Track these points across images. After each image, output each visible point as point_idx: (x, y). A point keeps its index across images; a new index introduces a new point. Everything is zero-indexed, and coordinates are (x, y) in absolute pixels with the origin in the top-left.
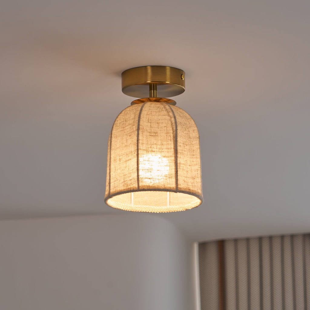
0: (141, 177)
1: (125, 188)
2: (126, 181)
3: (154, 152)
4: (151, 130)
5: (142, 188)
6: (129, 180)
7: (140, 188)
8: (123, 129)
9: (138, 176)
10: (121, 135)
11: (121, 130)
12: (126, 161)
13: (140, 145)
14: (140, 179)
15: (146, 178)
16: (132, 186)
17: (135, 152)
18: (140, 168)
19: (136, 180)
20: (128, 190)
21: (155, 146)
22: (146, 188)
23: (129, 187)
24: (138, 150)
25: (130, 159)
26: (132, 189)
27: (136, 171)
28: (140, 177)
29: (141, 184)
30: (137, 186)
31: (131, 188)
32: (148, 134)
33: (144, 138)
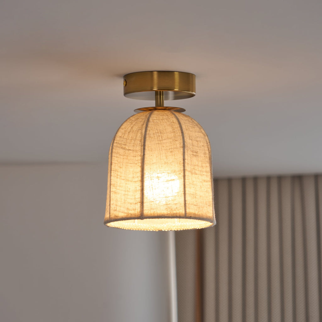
0: (189, 202)
1: (169, 212)
2: (170, 204)
3: (197, 174)
4: (193, 149)
5: (190, 216)
6: (173, 203)
7: (187, 215)
8: (159, 142)
9: (185, 201)
10: (158, 149)
11: (157, 142)
12: (167, 181)
13: (186, 165)
14: (187, 205)
15: (192, 204)
16: (178, 212)
17: (180, 172)
18: (187, 192)
19: (183, 205)
20: (173, 216)
21: (196, 168)
22: (193, 216)
23: (175, 212)
24: (184, 170)
25: (174, 180)
26: (178, 215)
27: (183, 195)
28: (187, 202)
29: (188, 211)
30: (184, 212)
31: (176, 213)
32: (191, 153)
33: (189, 158)
